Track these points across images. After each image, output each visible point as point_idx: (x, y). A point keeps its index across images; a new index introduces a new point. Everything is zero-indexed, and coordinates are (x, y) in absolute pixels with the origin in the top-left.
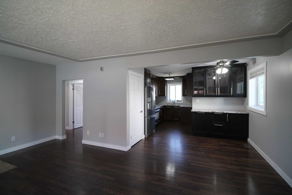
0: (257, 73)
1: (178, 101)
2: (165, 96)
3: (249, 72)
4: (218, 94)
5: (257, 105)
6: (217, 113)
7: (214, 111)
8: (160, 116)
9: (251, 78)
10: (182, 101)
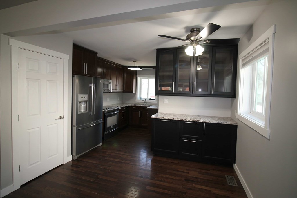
0: (254, 55)
1: (150, 99)
2: (133, 92)
3: (241, 56)
4: (192, 91)
5: (252, 111)
6: (189, 121)
7: (184, 119)
8: (119, 120)
9: (244, 65)
10: (156, 100)
